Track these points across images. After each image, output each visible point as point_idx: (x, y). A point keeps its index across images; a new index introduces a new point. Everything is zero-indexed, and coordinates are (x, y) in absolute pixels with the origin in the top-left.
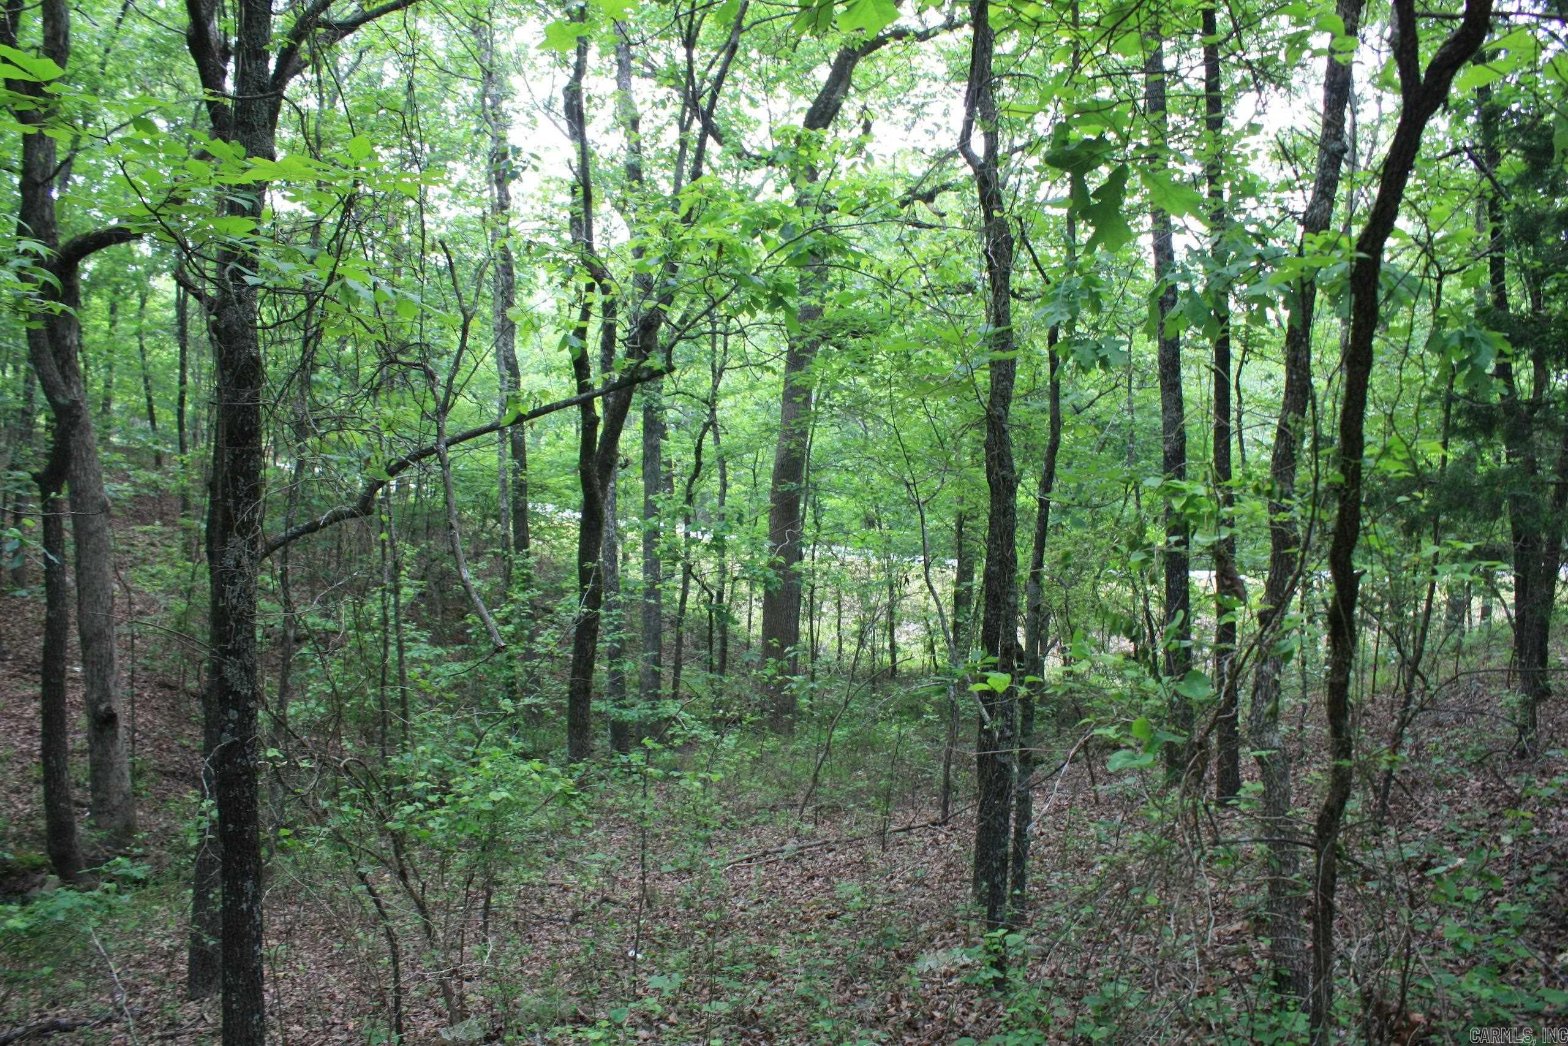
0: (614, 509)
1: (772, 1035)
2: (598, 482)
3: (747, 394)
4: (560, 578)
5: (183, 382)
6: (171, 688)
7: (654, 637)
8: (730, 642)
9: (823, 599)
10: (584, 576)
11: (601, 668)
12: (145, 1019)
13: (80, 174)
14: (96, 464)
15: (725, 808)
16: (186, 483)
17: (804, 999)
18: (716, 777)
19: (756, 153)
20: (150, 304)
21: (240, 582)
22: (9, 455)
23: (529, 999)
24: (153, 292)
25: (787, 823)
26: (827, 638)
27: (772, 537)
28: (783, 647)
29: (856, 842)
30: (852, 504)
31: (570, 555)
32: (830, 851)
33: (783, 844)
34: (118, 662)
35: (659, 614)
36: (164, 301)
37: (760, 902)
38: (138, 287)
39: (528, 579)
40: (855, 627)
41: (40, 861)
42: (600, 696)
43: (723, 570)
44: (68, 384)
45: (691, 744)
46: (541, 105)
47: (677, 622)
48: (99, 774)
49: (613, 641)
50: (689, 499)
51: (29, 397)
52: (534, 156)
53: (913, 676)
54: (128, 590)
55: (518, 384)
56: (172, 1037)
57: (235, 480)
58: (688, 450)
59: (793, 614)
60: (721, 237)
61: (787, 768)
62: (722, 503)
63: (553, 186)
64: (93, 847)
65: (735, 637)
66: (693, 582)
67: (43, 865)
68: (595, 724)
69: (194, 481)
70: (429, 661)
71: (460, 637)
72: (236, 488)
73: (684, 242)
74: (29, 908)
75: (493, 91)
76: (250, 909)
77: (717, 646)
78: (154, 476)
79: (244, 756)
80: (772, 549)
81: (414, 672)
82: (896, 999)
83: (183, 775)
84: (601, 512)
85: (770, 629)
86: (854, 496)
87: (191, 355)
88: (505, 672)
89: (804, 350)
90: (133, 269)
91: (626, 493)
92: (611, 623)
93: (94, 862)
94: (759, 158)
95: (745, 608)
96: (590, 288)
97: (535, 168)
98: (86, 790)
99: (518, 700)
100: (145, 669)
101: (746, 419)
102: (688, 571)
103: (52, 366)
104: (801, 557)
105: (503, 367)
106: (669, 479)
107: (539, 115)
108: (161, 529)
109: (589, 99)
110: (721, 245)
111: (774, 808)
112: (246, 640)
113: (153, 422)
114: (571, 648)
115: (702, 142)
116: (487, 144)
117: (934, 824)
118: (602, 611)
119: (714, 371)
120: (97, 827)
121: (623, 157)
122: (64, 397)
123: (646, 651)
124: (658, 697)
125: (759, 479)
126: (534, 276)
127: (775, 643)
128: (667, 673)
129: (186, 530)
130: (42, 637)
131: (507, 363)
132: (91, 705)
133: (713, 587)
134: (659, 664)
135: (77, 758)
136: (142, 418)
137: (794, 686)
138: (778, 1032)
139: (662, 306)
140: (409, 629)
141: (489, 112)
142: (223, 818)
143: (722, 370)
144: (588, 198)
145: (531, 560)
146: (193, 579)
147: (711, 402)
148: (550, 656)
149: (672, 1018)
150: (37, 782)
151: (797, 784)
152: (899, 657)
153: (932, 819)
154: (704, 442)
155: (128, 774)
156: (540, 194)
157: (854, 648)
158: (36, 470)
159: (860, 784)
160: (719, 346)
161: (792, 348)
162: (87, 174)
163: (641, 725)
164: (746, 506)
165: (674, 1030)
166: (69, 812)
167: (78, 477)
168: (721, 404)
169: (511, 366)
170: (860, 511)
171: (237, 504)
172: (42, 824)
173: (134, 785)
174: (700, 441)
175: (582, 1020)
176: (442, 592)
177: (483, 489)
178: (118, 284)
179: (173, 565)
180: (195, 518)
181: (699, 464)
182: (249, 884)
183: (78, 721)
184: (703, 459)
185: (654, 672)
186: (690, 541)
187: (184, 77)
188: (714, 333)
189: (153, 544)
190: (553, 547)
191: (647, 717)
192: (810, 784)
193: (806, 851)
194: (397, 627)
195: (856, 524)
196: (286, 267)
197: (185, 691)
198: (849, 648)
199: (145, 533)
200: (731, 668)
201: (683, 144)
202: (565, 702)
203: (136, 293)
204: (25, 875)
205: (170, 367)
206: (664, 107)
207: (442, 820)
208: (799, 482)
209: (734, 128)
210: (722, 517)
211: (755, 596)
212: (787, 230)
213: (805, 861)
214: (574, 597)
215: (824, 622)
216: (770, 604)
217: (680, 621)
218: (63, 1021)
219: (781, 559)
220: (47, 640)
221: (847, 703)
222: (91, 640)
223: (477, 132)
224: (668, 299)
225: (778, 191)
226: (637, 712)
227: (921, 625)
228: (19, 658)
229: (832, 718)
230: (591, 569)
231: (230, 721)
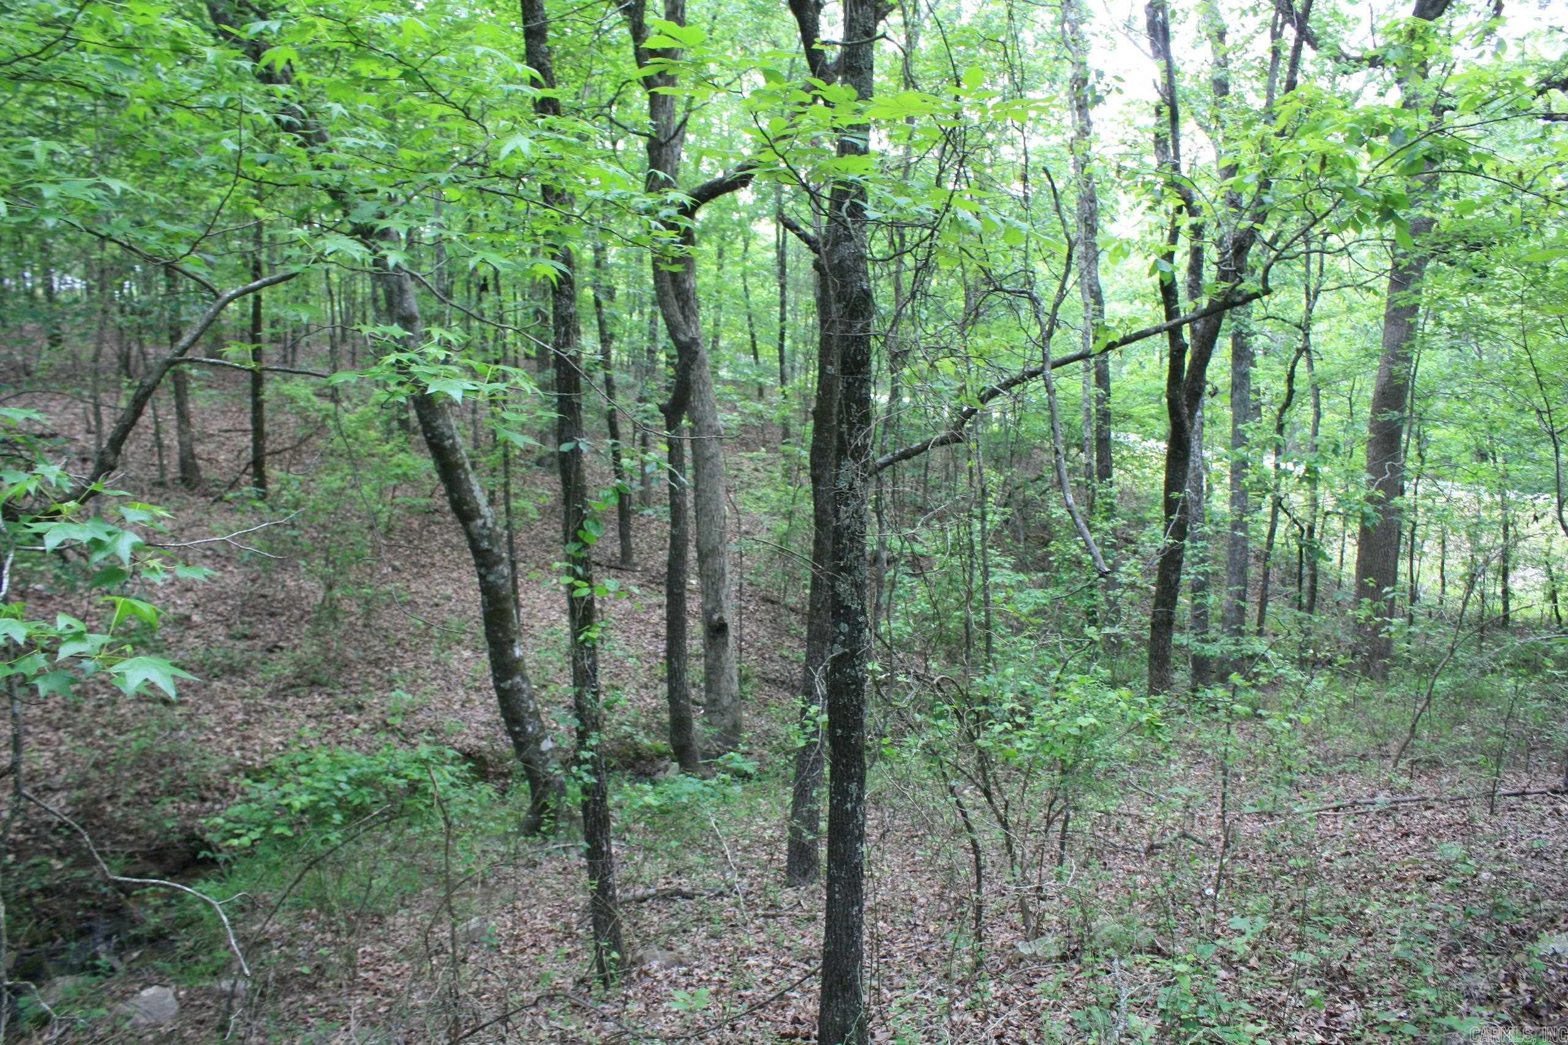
0: (1200, 439)
1: (1363, 995)
2: (1186, 410)
3: (1344, 317)
4: (1142, 508)
5: (783, 319)
6: (773, 602)
7: (1239, 572)
8: (1320, 580)
9: (1426, 537)
10: (1170, 506)
11: (1184, 601)
12: (751, 897)
13: (692, 132)
14: (711, 395)
15: (1310, 753)
16: (787, 413)
17: (1400, 962)
18: (1306, 719)
19: (1358, 54)
20: (753, 247)
21: (853, 503)
22: (638, 389)
23: (1106, 924)
24: (755, 236)
25: (1378, 773)
26: (1428, 580)
27: (1369, 470)
28: (1379, 587)
29: (1460, 803)
30: (1462, 436)
31: (1153, 486)
32: (1428, 808)
33: (1373, 796)
34: (728, 576)
35: (1245, 548)
36: (764, 244)
37: (1348, 854)
38: (742, 232)
39: (1111, 508)
40: (1462, 570)
41: (664, 749)
42: (1181, 629)
43: (1314, 503)
44: (687, 323)
45: (1276, 683)
46: (1121, 26)
47: (1264, 557)
48: (713, 677)
49: (1199, 573)
50: (1280, 429)
51: (653, 337)
52: (1118, 78)
53: (1529, 626)
54: (738, 512)
55: (1101, 311)
56: (774, 917)
57: (849, 407)
58: (1279, 378)
59: (1392, 553)
60: (1324, 148)
61: (1380, 716)
62: (1315, 433)
63: (1133, 108)
64: (707, 742)
65: (1325, 575)
66: (1282, 516)
67: (666, 753)
68: (1175, 657)
69: (795, 411)
70: (1012, 587)
71: (1042, 565)
72: (849, 414)
73: (1284, 157)
74: (660, 789)
75: (1072, 16)
76: (854, 809)
77: (1306, 583)
78: (760, 407)
79: (853, 667)
80: (1370, 483)
81: (998, 597)
82: (1512, 979)
83: (783, 683)
84: (1188, 441)
85: (1364, 569)
86: (1464, 426)
87: (790, 295)
88: (1087, 601)
89: (1410, 267)
90: (736, 216)
91: (1213, 422)
92: (1195, 555)
93: (706, 755)
94: (1359, 60)
95: (1337, 545)
96: (1179, 210)
97: (1119, 91)
98: (701, 690)
99: (1100, 628)
100: (751, 584)
101: (1342, 342)
102: (1278, 503)
103: (675, 307)
104: (1402, 492)
105: (1087, 296)
106: (1257, 409)
107: (1119, 37)
108: (765, 455)
109: (1174, 14)
110: (1324, 157)
111: (1363, 757)
112: (857, 558)
113: (756, 357)
114: (1154, 579)
115: (1297, 49)
116: (1068, 71)
117: (1555, 792)
118: (1187, 543)
119: (1308, 294)
120: (710, 724)
121: (1208, 73)
122: (685, 334)
123: (1230, 585)
124: (1241, 633)
125: (1356, 408)
126: (1116, 201)
127: (1371, 582)
128: (1252, 609)
129: (787, 456)
130: (667, 552)
131: (1092, 291)
132: (708, 614)
133: (1304, 521)
134: (1244, 600)
135: (693, 661)
136: (746, 352)
137: (1392, 629)
138: (1370, 992)
139: (1257, 226)
140: (995, 555)
141: (1069, 37)
142: (832, 724)
143: (1317, 293)
144: (1174, 118)
145: (1115, 490)
146: (793, 503)
147: (1304, 327)
148: (1132, 586)
149: (1253, 962)
150: (661, 680)
151: (1391, 734)
152: (1513, 605)
153: (1551, 786)
154: (1297, 369)
155: (736, 679)
156: (1121, 118)
157: (1460, 592)
158: (661, 402)
159: (1464, 740)
160: (1314, 268)
161: (1396, 265)
162: (698, 132)
163: (1222, 661)
164: (1342, 437)
165: (1255, 974)
166: (688, 709)
167: (696, 408)
168: (1314, 328)
169: (1096, 295)
170: (1473, 443)
171: (850, 429)
172: (666, 717)
173: (741, 689)
174: (1293, 368)
175: (1159, 952)
176: (1024, 519)
177: (1066, 418)
178: (724, 230)
179: (776, 490)
180: (796, 445)
181: (1291, 392)
182: (853, 787)
183: (695, 628)
184: (1295, 387)
185: (1238, 606)
186: (1281, 473)
187: (780, 34)
188: (1308, 253)
189: (756, 470)
190: (1136, 477)
191: (1230, 653)
192: (1407, 735)
193: (1400, 806)
194: (984, 553)
195: (1466, 457)
196: (902, 201)
197: (786, 606)
198: (1455, 592)
199: (751, 459)
200: (1321, 607)
201: (1276, 52)
202: (1147, 635)
203: (740, 238)
204: (652, 760)
205: (768, 305)
206: (1256, 14)
207: (1030, 741)
208: (1402, 411)
209: (1329, 30)
210: (1315, 448)
211: (1348, 532)
212: (1394, 135)
213: (1399, 817)
214: (1158, 528)
215: (1426, 563)
216: (1366, 539)
217: (1268, 555)
218: (686, 889)
219: (1381, 494)
220: (671, 555)
221: (1452, 650)
222: (707, 556)
223: (1057, 59)
224: (1261, 218)
225: (1381, 94)
226: (1219, 647)
227: (1541, 570)
228: (646, 570)
229: (1433, 666)
230: (1177, 500)
231: (841, 633)
